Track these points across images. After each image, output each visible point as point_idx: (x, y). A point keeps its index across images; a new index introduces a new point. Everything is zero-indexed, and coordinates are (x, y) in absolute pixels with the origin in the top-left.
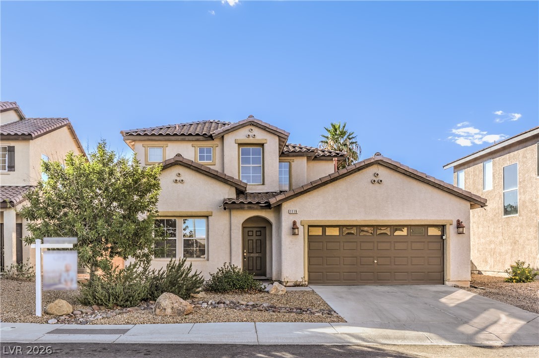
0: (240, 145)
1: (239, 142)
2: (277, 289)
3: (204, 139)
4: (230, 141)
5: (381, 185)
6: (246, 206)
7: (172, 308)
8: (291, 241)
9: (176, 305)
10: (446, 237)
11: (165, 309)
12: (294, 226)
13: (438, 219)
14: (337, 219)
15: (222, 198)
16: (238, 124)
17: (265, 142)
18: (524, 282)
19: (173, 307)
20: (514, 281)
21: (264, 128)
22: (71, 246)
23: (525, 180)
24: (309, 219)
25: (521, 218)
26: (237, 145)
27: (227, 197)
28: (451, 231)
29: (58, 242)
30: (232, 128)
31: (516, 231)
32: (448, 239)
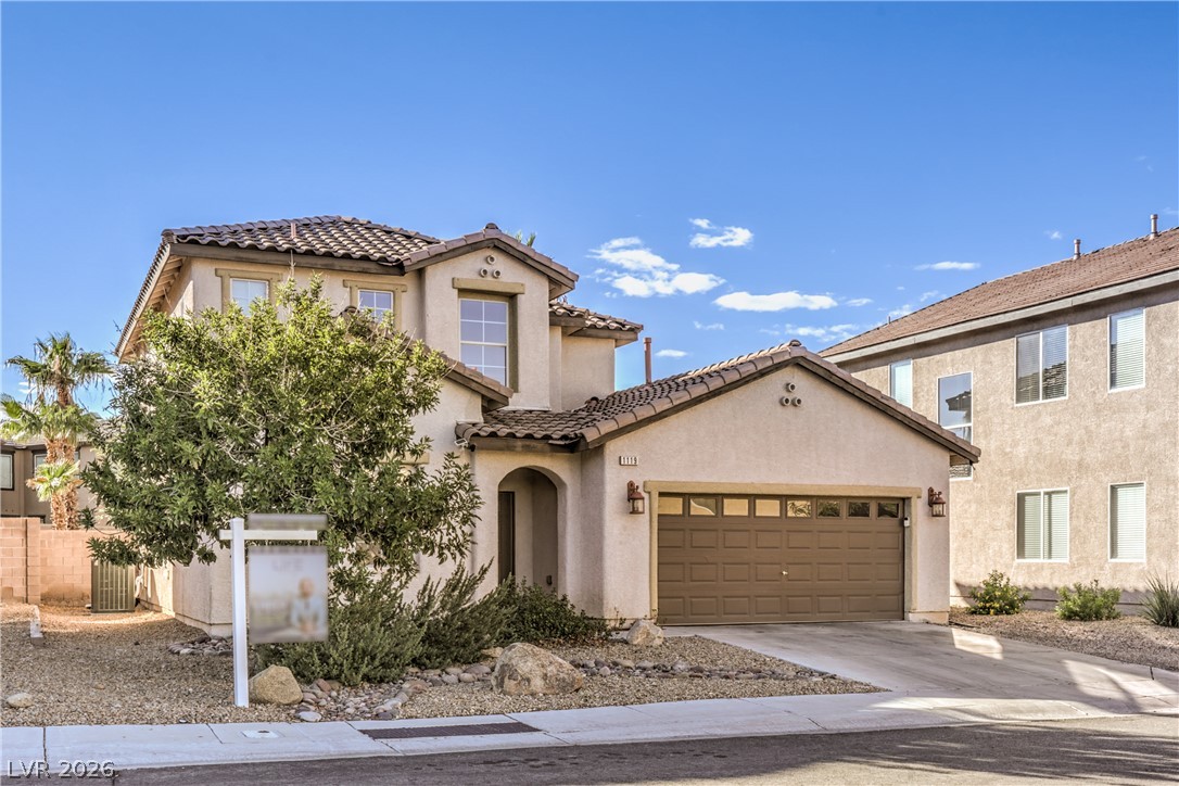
0: (463, 292)
1: (463, 286)
2: (648, 634)
3: (381, 270)
4: (440, 280)
5: (797, 410)
6: (519, 443)
7: (545, 677)
8: (625, 528)
9: (551, 670)
10: (911, 523)
11: (528, 680)
12: (632, 494)
13: (897, 485)
14: (714, 479)
15: (452, 423)
16: (464, 243)
17: (521, 290)
18: (1008, 613)
19: (546, 675)
20: (992, 611)
21: (523, 259)
22: (313, 535)
23: (987, 410)
24: (661, 479)
25: (979, 485)
26: (456, 291)
27: (462, 420)
28: (919, 508)
29: (282, 526)
30: (450, 251)
31: (966, 511)
32: (914, 527)
